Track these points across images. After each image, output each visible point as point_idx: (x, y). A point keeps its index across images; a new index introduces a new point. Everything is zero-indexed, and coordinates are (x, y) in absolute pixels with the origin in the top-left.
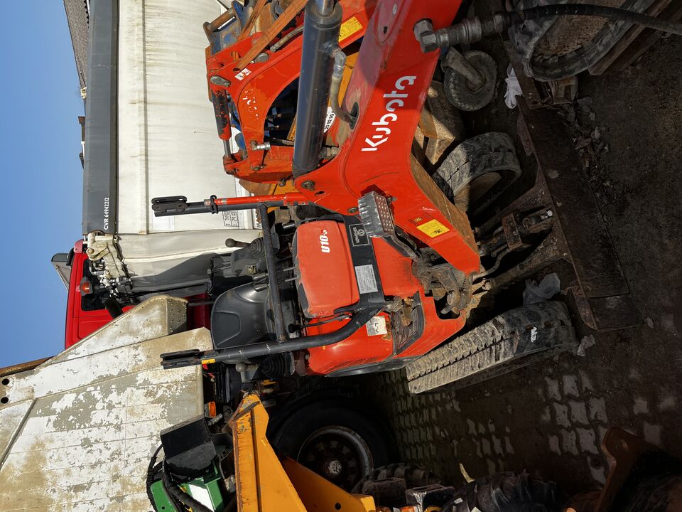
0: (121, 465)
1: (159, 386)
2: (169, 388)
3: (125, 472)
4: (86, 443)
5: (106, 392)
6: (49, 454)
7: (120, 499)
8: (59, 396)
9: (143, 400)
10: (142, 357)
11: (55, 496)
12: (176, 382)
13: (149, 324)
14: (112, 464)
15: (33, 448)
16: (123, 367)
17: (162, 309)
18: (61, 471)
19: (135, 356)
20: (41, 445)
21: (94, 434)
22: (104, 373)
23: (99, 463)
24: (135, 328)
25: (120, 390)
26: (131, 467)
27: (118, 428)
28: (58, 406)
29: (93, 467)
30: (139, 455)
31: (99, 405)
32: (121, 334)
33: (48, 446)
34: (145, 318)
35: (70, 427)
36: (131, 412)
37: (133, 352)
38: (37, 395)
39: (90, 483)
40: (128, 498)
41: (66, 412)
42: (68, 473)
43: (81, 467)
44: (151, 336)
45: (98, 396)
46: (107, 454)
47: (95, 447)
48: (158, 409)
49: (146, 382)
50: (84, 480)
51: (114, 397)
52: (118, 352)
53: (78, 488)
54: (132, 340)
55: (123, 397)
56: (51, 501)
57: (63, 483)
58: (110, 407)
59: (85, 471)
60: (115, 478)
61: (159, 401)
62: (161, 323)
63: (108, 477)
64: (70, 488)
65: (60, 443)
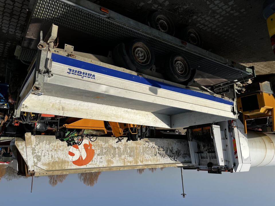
0: (50, 150)
1: (36, 143)
2: (37, 141)
3: (51, 149)
4: (44, 156)
5: (35, 153)
6: (45, 162)
7: (55, 150)
8: (34, 161)
9: (38, 146)
10: (29, 146)
11: (52, 161)
12: (36, 140)
13: (22, 145)
14: (49, 151)
15: (43, 165)
16: (31, 150)
17: (19, 142)
18: (48, 160)
19: (29, 147)
20: (43, 164)
21: (43, 155)
22: (31, 153)
23: (48, 154)
24: (22, 148)
25: (35, 150)
26: (50, 148)
27: (43, 150)
28: (36, 161)
29: (49, 154)
30: (49, 147)
31: (37, 154)
32: (23, 150)
33: (43, 162)
34: (20, 146)
35: (41, 159)
36: (40, 148)
37: (28, 148)
38: (33, 165)
39: (52, 155)
40: (56, 149)
41: (38, 160)
42: (49, 159)
43: (48, 156)
44: (25, 145)
45: (36, 154)
46: (47, 152)
47: (45, 154)
48: (41, 144)
49: (35, 146)
50: (51, 156)
51: (36, 152)
52: (27, 151)
53: (52, 157)
54: (25, 148)
55: (37, 150)
56: (53, 161)
57: (50, 159)
58: (38, 152)
59: (49, 156)
60: (52, 151)
61: (39, 143)
62: (22, 142)
63: (51, 152)
64: (52, 158)
65: (43, 160)
